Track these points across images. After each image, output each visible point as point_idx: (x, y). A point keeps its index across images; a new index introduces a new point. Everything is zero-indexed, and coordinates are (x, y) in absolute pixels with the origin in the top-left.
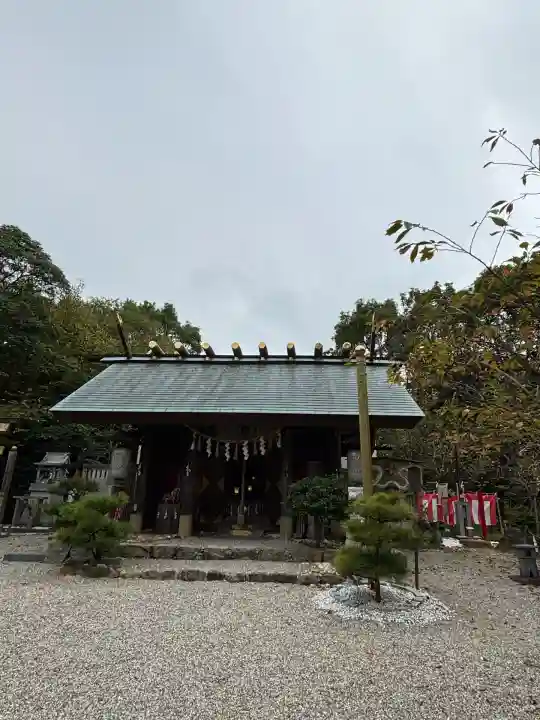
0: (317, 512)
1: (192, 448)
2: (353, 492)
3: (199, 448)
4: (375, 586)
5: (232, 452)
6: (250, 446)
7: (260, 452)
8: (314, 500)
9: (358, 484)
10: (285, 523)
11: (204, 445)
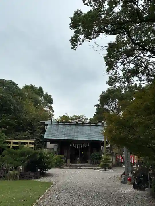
0: (96, 159)
1: (71, 145)
2: (103, 155)
3: (72, 146)
4: (105, 169)
5: (79, 147)
6: (82, 146)
7: (84, 147)
8: (96, 157)
9: (104, 154)
10: (89, 161)
11: (73, 145)
